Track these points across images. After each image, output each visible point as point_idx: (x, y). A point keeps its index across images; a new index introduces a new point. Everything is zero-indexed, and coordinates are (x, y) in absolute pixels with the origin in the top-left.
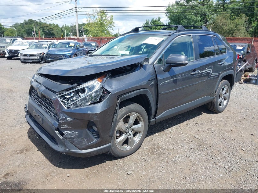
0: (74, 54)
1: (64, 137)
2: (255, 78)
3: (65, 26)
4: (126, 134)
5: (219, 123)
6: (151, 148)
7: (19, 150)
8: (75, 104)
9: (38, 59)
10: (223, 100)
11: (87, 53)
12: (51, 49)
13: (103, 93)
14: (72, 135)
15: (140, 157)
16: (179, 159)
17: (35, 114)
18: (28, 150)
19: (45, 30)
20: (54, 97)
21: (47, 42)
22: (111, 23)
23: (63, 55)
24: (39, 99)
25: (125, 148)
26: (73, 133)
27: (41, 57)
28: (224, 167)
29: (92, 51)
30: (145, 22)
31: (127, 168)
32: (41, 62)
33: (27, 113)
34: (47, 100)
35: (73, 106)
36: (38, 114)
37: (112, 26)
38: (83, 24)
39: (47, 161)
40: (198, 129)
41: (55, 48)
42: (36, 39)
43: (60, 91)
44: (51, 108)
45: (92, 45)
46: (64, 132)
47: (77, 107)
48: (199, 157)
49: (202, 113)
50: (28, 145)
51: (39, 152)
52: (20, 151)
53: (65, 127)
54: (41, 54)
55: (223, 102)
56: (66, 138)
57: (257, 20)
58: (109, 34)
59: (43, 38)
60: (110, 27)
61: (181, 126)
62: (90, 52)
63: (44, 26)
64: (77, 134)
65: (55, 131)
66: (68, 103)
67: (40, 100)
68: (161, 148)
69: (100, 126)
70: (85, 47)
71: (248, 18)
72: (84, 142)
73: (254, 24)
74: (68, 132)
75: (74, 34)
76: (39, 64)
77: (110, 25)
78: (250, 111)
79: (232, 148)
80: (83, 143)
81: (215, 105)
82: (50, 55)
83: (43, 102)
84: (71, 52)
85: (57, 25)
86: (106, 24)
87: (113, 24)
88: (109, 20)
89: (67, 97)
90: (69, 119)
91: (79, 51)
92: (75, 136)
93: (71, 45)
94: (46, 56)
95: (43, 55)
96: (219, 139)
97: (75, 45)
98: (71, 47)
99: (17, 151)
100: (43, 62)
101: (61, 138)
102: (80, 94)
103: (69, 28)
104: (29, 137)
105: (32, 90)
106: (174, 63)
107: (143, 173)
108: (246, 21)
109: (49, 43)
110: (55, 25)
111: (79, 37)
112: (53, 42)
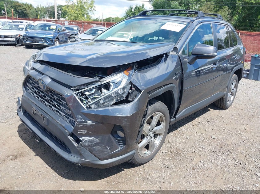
0: (56, 38)
1: (81, 145)
2: (246, 72)
3: (39, 6)
4: (147, 137)
5: (231, 121)
6: (171, 152)
7: (11, 155)
8: (97, 103)
9: (14, 41)
10: (231, 95)
11: (69, 37)
12: (29, 30)
13: (131, 89)
14: (91, 142)
15: (162, 163)
16: (206, 165)
17: (35, 112)
18: (22, 155)
19: (17, 10)
20: (67, 92)
21: (23, 22)
22: (92, 7)
23: (43, 38)
24: (40, 93)
25: (145, 153)
26: (94, 139)
27: (17, 39)
28: (256, 175)
29: (74, 35)
30: (129, 8)
31: (151, 179)
32: (17, 45)
33: (20, 109)
34: (54, 96)
35: (94, 105)
36: (40, 113)
37: (93, 10)
38: (60, 5)
39: (51, 171)
40: (212, 128)
41: (33, 29)
42: (8, 18)
43: (77, 86)
44: (61, 106)
45: (74, 29)
46: (81, 139)
47: (99, 107)
48: (225, 162)
49: (209, 109)
50: (22, 148)
51: (38, 157)
52: (13, 156)
53: (84, 132)
54: (17, 35)
55: (231, 98)
56: (84, 146)
57: (238, 14)
58: (90, 19)
59: (17, 18)
60: (91, 11)
61: (193, 124)
62: (71, 36)
63: (16, 5)
64: (98, 141)
65: (68, 137)
66: (89, 102)
67: (42, 94)
68: (181, 151)
69: (128, 132)
70: (67, 31)
71: (230, 11)
72: (106, 150)
73: (235, 18)
74: (87, 138)
75: (49, 16)
76: (15, 47)
77: (91, 9)
78: (255, 107)
79: (255, 150)
80: (105, 152)
81: (225, 101)
82: (29, 37)
83: (48, 98)
84: (52, 36)
85: (31, 5)
86: (86, 7)
87: (94, 8)
88: (90, 3)
89: (87, 93)
90: (89, 122)
91: (61, 34)
92: (95, 144)
93: (52, 27)
94: (24, 39)
95: (20, 36)
96: (237, 140)
97: (56, 28)
98: (52, 30)
99: (9, 156)
100: (19, 45)
101: (76, 146)
102: (103, 90)
103: (44, 9)
104: (21, 137)
105: (28, 81)
106: (202, 55)
107: (172, 185)
108: (228, 14)
109: (26, 24)
110: (28, 4)
111: (58, 20)
112: (29, 23)
